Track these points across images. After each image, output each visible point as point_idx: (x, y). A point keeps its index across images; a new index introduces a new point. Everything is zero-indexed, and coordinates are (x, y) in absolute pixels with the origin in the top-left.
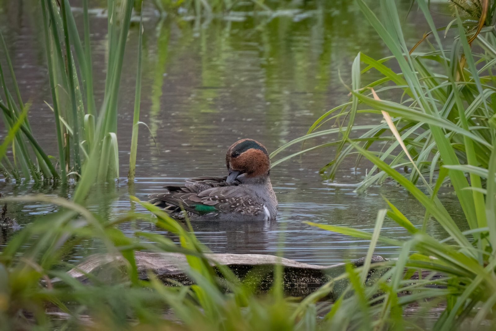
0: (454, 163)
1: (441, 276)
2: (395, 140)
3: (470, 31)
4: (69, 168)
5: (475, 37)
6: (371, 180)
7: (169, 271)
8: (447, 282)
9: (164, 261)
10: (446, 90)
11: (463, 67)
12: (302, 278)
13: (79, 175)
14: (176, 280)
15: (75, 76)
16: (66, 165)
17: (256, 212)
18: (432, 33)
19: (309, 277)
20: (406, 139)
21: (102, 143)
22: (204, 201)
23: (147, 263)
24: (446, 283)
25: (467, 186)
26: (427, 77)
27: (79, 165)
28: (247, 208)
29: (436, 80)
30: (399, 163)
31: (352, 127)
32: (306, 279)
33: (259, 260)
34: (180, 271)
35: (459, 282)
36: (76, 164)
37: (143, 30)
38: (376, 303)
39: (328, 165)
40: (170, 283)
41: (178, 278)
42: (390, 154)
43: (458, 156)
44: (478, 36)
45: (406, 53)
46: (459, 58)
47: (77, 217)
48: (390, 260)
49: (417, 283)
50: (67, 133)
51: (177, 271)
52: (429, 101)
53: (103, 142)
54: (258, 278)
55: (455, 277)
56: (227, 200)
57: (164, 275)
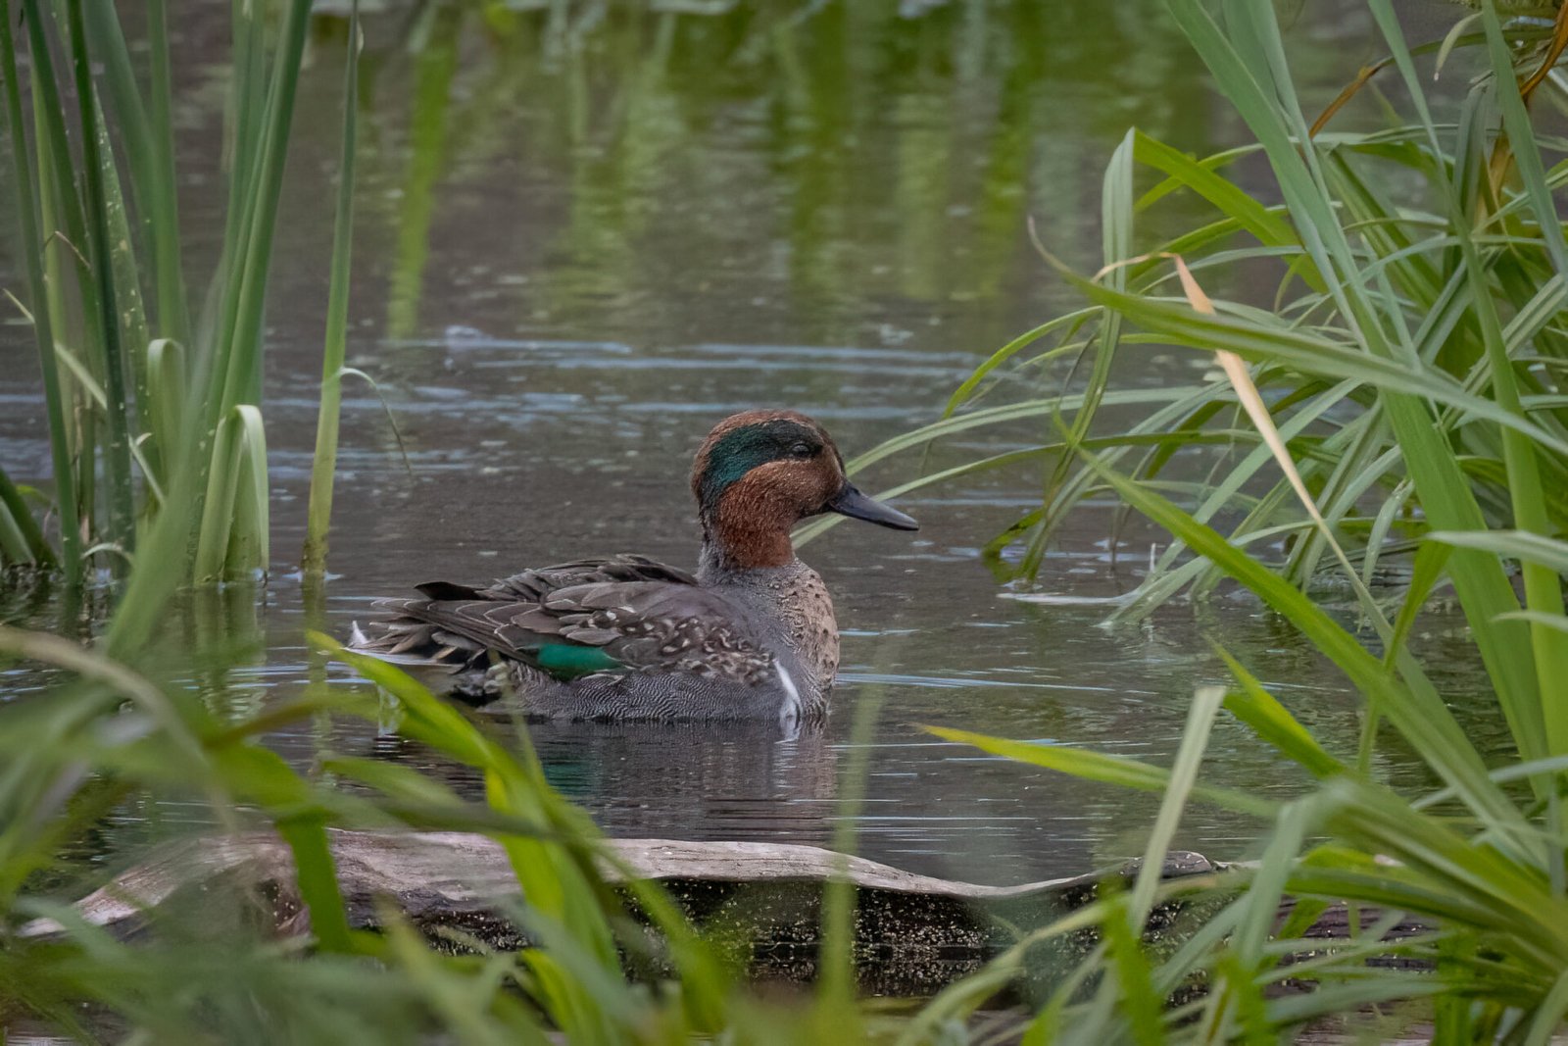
0: (1466, 526)
1: (1415, 925)
2: (1256, 442)
3: (1527, 56)
4: (93, 530)
5: (1543, 76)
6: (1165, 584)
7: (445, 898)
8: (1436, 947)
9: (428, 865)
10: (1438, 264)
11: (1501, 185)
12: (919, 930)
13: (128, 556)
14: (469, 933)
15: (115, 204)
16: (80, 522)
17: (750, 673)
18: (1393, 61)
19: (946, 927)
20: (1296, 438)
21: (211, 440)
22: (571, 627)
23: (366, 869)
24: (1434, 952)
25: (1512, 609)
26: (1372, 220)
27: (129, 520)
28: (721, 659)
29: (1402, 228)
30: (1270, 525)
31: (1101, 396)
32: (934, 933)
33: (767, 862)
34: (484, 900)
35: (1479, 947)
36: (118, 516)
37: (361, 44)
38: (1184, 1022)
39: (1016, 527)
40: (448, 943)
41: (478, 925)
42: (1239, 490)
43: (1480, 499)
44: (1552, 74)
45: (1300, 135)
46: (1488, 150)
47: (118, 705)
48: (1234, 867)
49: (1328, 951)
50: (88, 405)
51: (474, 900)
52: (1378, 304)
53: (213, 438)
54: (764, 926)
55: (1465, 931)
56: (649, 627)
57: (428, 911)
